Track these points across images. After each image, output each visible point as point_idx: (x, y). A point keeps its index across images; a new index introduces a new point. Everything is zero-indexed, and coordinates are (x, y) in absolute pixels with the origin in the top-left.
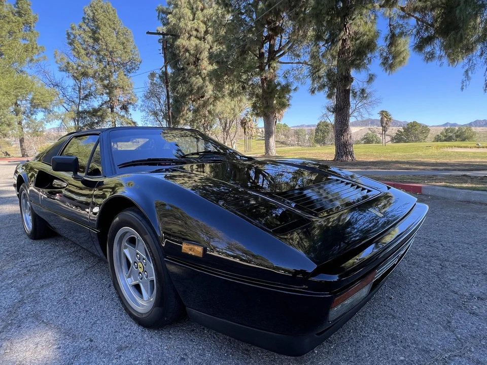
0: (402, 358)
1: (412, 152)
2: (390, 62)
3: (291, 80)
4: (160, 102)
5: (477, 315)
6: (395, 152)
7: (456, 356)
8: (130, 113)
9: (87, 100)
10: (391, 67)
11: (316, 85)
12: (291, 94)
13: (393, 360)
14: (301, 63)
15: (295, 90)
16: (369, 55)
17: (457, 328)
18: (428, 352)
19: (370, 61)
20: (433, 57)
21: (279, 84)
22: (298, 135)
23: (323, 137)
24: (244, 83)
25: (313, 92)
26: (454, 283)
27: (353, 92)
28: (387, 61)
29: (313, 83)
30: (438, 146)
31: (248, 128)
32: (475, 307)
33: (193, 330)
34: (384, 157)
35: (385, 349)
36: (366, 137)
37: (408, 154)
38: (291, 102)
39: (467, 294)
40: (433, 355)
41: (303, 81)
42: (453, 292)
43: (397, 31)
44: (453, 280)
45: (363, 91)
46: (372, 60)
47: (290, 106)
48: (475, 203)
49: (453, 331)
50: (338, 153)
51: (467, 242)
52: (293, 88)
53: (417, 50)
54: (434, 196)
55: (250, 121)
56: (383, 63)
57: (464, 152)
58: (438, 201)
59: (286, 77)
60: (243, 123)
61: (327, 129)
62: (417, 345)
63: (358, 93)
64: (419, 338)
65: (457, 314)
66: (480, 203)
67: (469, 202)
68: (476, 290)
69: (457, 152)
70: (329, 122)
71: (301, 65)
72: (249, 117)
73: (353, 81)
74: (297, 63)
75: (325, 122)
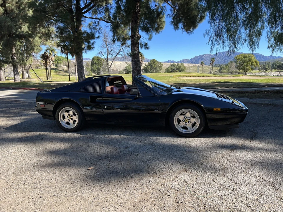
10: (157, 30)
11: (115, 37)
12: (95, 40)
15: (98, 37)
20: (178, 28)
21: (85, 32)
24: (62, 30)
25: (114, 41)
27: (141, 44)
29: (114, 36)
30: (176, 76)
31: (49, 60)
36: (126, 68)
38: (95, 46)
41: (100, 31)
43: (160, 10)
45: (146, 44)
47: (94, 48)
52: (97, 35)
55: (50, 55)
57: (191, 80)
59: (91, 28)
60: (44, 57)
63: (144, 45)
69: (187, 80)
71: (98, 20)
72: (50, 51)
73: (140, 37)
74: (95, 18)
75: (97, 57)
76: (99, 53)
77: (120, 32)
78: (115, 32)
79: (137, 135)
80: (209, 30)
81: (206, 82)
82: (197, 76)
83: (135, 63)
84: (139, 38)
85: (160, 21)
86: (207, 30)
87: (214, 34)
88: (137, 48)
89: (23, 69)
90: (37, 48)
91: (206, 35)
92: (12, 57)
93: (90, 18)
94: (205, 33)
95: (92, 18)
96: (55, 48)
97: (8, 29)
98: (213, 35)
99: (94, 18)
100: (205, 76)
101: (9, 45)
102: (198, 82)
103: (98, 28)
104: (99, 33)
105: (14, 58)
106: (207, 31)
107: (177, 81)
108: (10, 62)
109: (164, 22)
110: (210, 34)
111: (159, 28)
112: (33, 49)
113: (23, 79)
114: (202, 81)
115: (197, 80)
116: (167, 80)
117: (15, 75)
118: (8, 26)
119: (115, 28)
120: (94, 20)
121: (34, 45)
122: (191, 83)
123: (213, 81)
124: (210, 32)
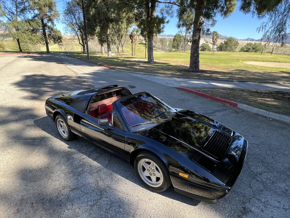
0: (238, 199)
1: (229, 64)
2: (225, 10)
3: (165, 15)
4: (75, 17)
5: (259, 181)
6: (220, 63)
7: (252, 197)
8: (55, 24)
9: (23, 13)
10: (226, 13)
11: (181, 23)
12: (165, 25)
13: (235, 200)
14: (171, 3)
15: (168, 22)
16: (215, 11)
17: (253, 187)
18: (244, 196)
19: (215, 14)
20: (249, 11)
21: (157, 17)
22: (162, 42)
23: (177, 45)
24: (136, 16)
25: (179, 27)
26: (252, 166)
27: (203, 30)
28: (223, 9)
29: (179, 21)
30: (243, 60)
31: (134, 40)
32: (258, 178)
33: (170, 191)
34: (215, 67)
35: (232, 196)
37: (227, 65)
39: (256, 172)
40: (246, 197)
41: (172, 15)
42: (251, 171)
44: (251, 165)
45: (208, 30)
46: (216, 13)
48: (260, 115)
49: (251, 188)
50: (191, 67)
51: (256, 143)
52: (166, 21)
53: (242, 10)
54: (243, 110)
55: (135, 35)
56: (221, 10)
57: (256, 66)
58: (244, 113)
59: (162, 13)
60: (131, 36)
61: (180, 39)
62: (241, 194)
63: (206, 31)
64: (242, 192)
65: (253, 181)
66: (262, 116)
67: (257, 115)
68: (259, 170)
69: (252, 66)
70: (182, 35)
71: (171, 4)
72: (135, 33)
73: (203, 23)
74: (169, 3)
75: (179, 35)
76: (179, 32)
77: (185, 18)
78: (181, 17)
79: (106, 167)
80: (267, 23)
81: (273, 71)
82: (268, 61)
83: (194, 50)
84: (201, 24)
85: (230, 4)
86: (264, 23)
87: (273, 28)
88: (198, 34)
89: (119, 45)
90: (124, 30)
91: (261, 29)
92: (107, 37)
93: (164, 3)
94: (259, 27)
95: (165, 3)
96: (138, 29)
97: (104, 14)
98: (270, 30)
99: (167, 3)
100: (277, 62)
101: (104, 28)
102: (263, 70)
103: (171, 12)
104: (171, 17)
105: (108, 38)
106: (264, 25)
107: (241, 67)
108: (105, 41)
109: (234, 4)
110: (267, 28)
111: (227, 12)
112: (121, 31)
113: (118, 54)
114: (269, 69)
115: (263, 67)
116: (230, 65)
117: (108, 51)
118: (104, 12)
119: (181, 13)
120: (168, 4)
121: (121, 28)
122: (254, 71)
123: (282, 70)
124: (267, 26)
